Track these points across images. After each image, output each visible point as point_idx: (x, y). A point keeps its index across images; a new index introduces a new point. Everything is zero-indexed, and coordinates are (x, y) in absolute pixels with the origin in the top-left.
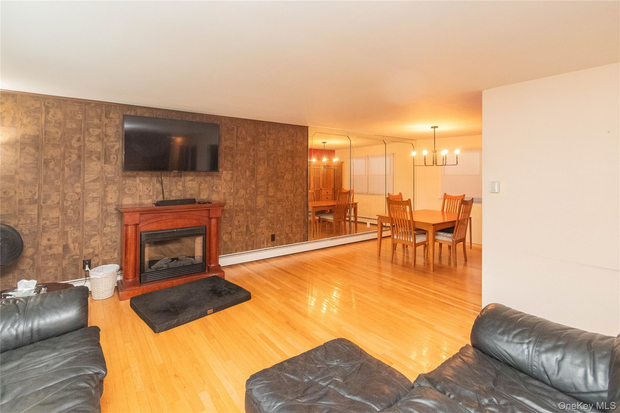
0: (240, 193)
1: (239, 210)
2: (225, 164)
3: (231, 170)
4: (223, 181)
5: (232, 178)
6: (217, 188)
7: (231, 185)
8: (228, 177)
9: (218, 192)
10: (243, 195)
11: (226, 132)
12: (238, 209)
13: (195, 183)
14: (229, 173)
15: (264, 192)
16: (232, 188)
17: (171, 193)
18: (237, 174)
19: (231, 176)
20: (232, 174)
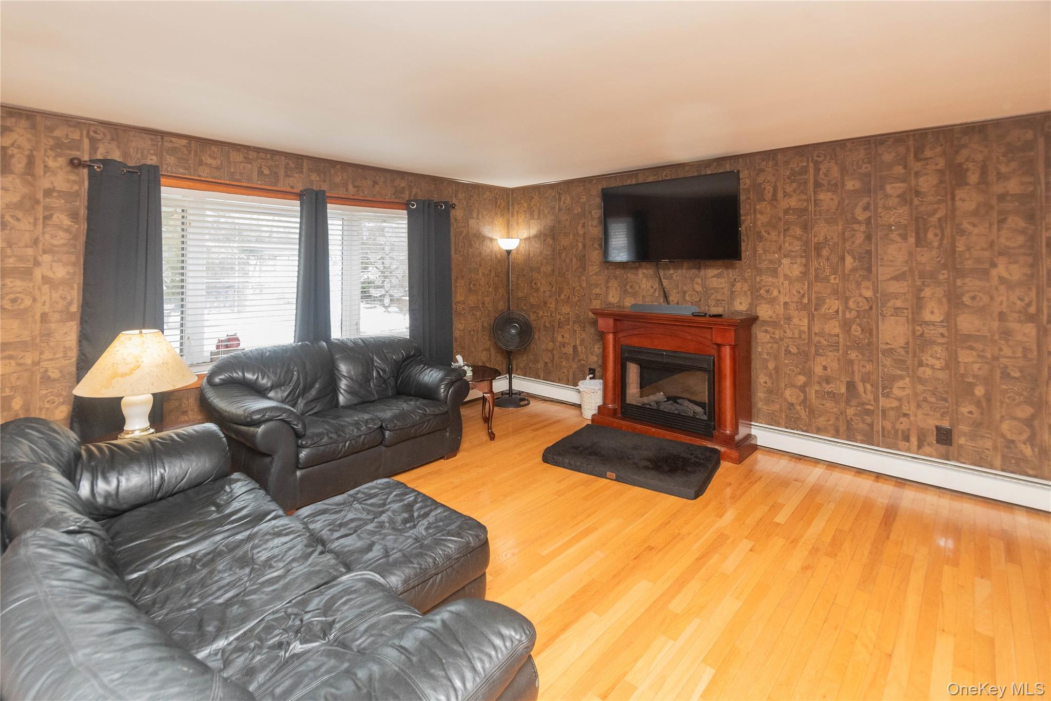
0: (826, 306)
1: (825, 343)
2: (787, 244)
3: (802, 257)
4: (781, 279)
5: (805, 274)
6: (768, 291)
7: (802, 288)
8: (796, 271)
9: (772, 301)
10: (837, 312)
11: (788, 178)
12: (822, 340)
13: (723, 280)
14: (795, 263)
15: (907, 309)
16: (806, 295)
17: (684, 296)
18: (817, 266)
19: (802, 269)
20: (805, 266)
